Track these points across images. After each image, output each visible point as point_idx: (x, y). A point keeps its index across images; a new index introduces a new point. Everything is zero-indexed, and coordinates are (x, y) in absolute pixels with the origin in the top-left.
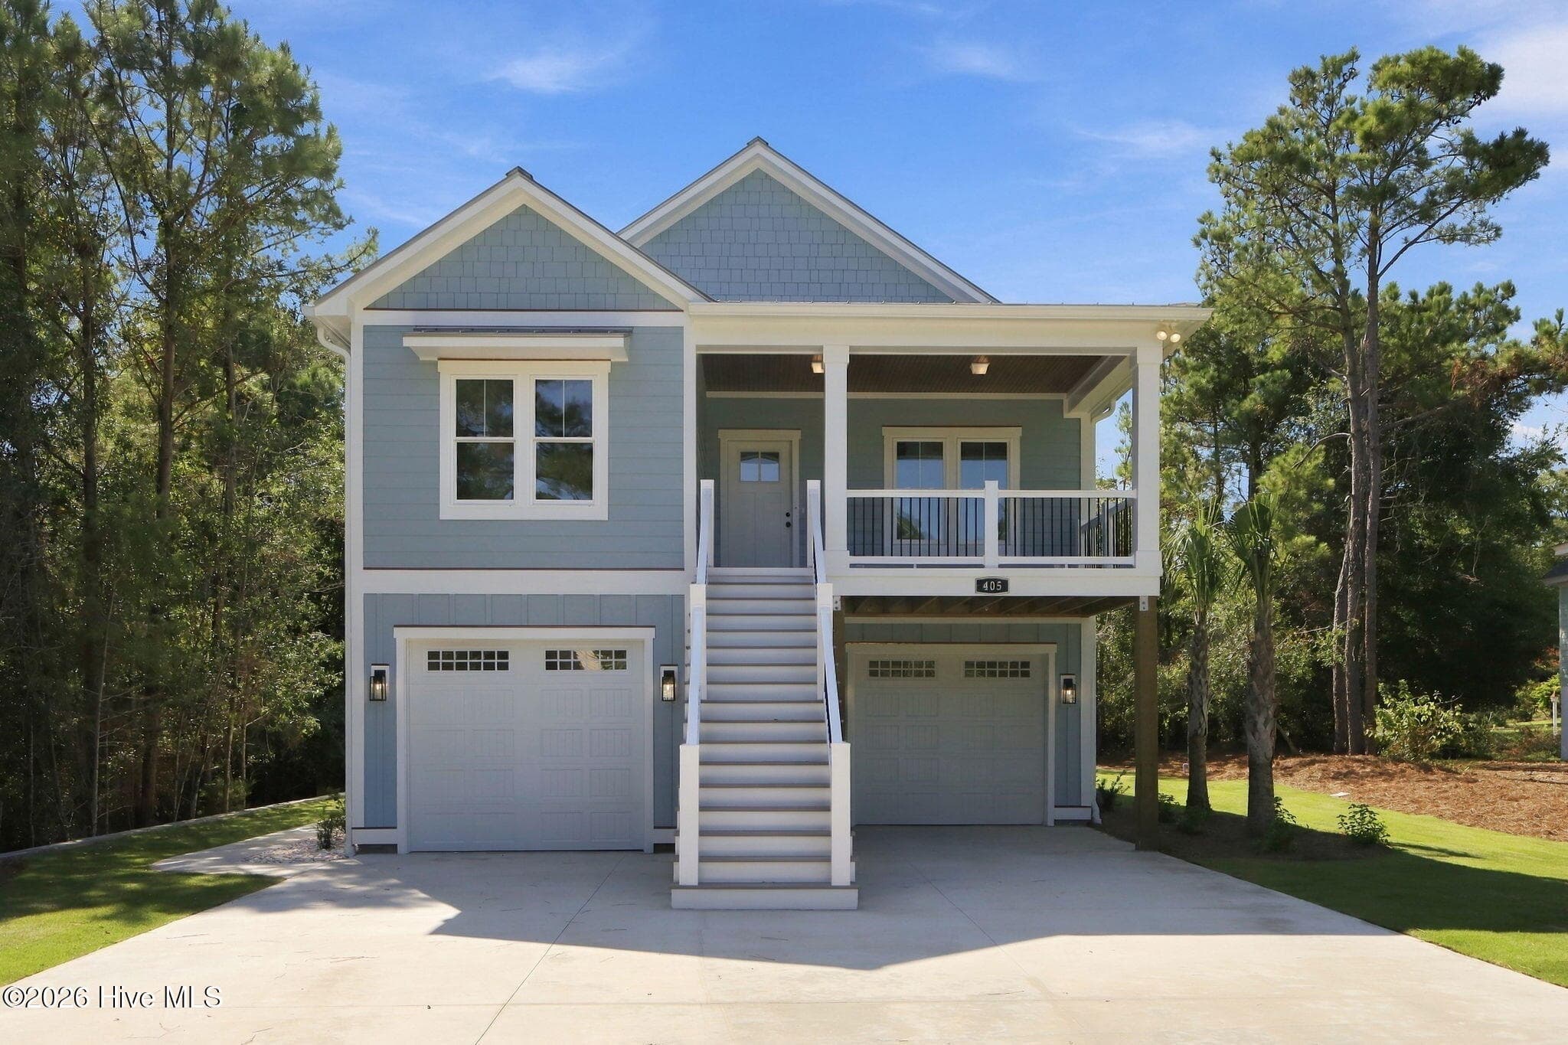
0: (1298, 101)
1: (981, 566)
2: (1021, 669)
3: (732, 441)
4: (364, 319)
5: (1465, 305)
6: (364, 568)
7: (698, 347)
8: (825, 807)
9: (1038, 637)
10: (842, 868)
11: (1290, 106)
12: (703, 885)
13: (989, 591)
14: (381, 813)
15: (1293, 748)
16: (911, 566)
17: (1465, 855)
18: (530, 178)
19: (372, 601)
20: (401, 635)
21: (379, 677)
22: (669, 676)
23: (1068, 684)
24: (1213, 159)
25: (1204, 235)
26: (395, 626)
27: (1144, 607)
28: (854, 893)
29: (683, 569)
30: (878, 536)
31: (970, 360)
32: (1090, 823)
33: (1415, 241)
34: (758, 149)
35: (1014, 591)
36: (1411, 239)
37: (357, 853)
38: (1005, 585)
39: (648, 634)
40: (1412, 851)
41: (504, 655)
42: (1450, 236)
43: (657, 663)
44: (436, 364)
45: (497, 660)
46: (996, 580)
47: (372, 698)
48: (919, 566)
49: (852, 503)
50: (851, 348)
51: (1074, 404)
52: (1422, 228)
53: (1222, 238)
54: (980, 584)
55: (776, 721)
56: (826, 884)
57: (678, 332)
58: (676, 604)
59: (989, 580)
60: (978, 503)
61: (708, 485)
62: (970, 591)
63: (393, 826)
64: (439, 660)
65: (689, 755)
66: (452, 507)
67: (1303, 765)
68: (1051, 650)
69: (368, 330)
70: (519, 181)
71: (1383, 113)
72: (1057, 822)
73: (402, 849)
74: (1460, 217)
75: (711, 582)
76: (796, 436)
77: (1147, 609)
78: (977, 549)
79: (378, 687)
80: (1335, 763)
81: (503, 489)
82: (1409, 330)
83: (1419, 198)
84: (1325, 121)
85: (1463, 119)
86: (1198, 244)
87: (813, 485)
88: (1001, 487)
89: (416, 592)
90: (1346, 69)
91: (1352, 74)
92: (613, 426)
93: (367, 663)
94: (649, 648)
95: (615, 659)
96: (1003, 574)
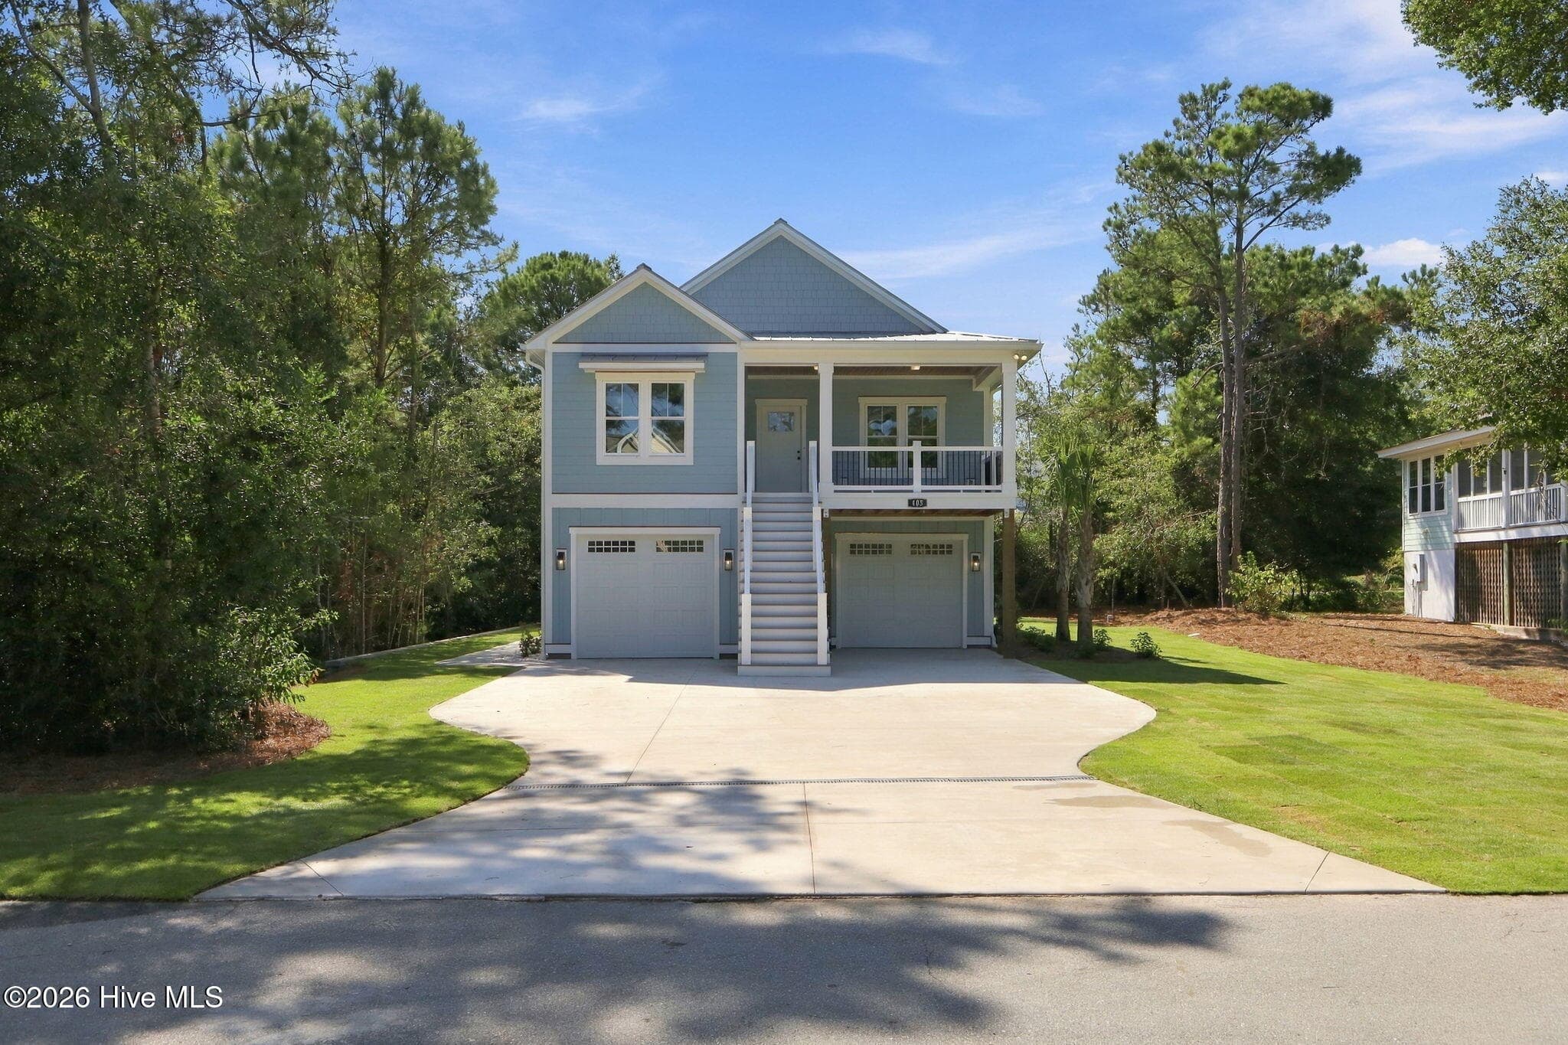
1: (912, 491)
2: (947, 549)
3: (764, 406)
4: (552, 349)
5: (1323, 262)
6: (552, 493)
7: (746, 364)
8: (815, 627)
9: (955, 529)
10: (823, 657)
12: (753, 664)
13: (915, 506)
14: (562, 635)
15: (1185, 602)
16: (869, 491)
17: (1198, 662)
18: (649, 269)
19: (557, 512)
20: (573, 531)
21: (561, 556)
22: (728, 557)
23: (976, 559)
24: (1120, 162)
25: (1109, 222)
26: (570, 527)
27: (1007, 515)
28: (829, 669)
29: (738, 494)
30: (856, 467)
32: (989, 647)
33: (1268, 226)
34: (781, 226)
35: (929, 506)
36: (1265, 224)
37: (547, 659)
38: (925, 502)
39: (716, 531)
40: (1171, 660)
41: (632, 543)
43: (722, 548)
44: (594, 376)
45: (628, 546)
46: (919, 500)
47: (557, 567)
48: (875, 492)
49: (835, 454)
50: (836, 363)
51: (978, 383)
52: (1272, 217)
54: (910, 502)
55: (790, 582)
56: (815, 665)
57: (734, 355)
58: (733, 514)
59: (916, 500)
60: (910, 454)
61: (751, 444)
62: (905, 506)
63: (569, 642)
64: (595, 547)
65: (746, 599)
66: (603, 458)
67: (1183, 615)
68: (965, 537)
69: (555, 354)
70: (643, 271)
72: (969, 646)
73: (573, 656)
74: (1303, 207)
75: (755, 501)
76: (805, 402)
78: (910, 481)
79: (561, 562)
80: (1203, 614)
81: (631, 446)
84: (1205, 132)
85: (1303, 136)
86: (1105, 229)
87: (813, 444)
89: (582, 506)
90: (1220, 94)
91: (1225, 98)
92: (696, 411)
93: (554, 548)
94: (717, 539)
95: (697, 546)
96: (924, 496)
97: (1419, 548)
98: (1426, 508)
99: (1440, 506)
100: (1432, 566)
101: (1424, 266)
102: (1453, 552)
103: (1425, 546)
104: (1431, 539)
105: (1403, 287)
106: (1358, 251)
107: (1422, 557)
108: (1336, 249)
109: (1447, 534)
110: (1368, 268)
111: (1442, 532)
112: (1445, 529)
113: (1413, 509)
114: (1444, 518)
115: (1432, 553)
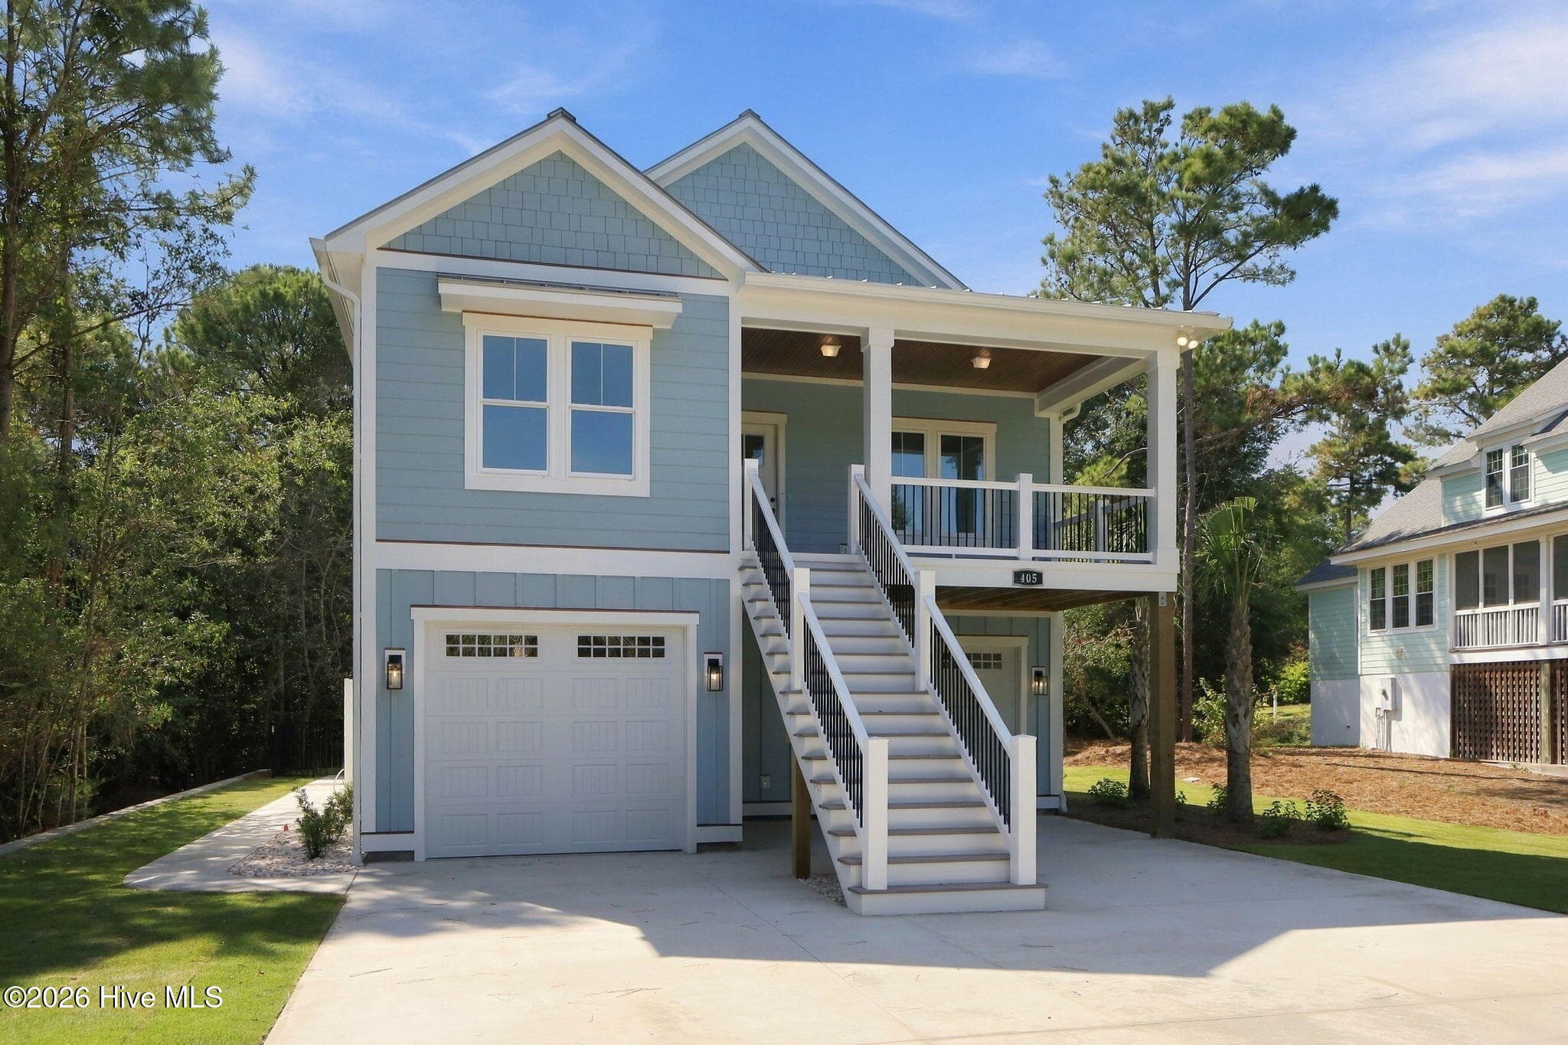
0: (1118, 140)
1: (1015, 558)
2: (995, 661)
4: (377, 260)
5: (1243, 338)
6: (377, 540)
7: (744, 320)
8: (980, 803)
9: (1010, 630)
11: (1110, 143)
13: (1025, 583)
16: (949, 556)
19: (386, 577)
20: (419, 616)
21: (395, 663)
22: (713, 666)
23: (1039, 676)
24: (1051, 186)
25: (1050, 255)
26: (412, 606)
27: (1162, 603)
28: (1041, 892)
29: (729, 552)
31: (974, 352)
32: (1057, 812)
33: (1223, 278)
34: (750, 122)
35: (1048, 584)
36: (1221, 275)
37: (368, 862)
38: (1040, 576)
39: (692, 621)
42: (1252, 276)
43: (701, 651)
44: (460, 316)
45: (525, 645)
46: (1031, 573)
47: (386, 684)
48: (958, 556)
49: (896, 490)
50: (897, 332)
52: (1231, 265)
53: (1071, 258)
54: (1018, 575)
55: (880, 713)
56: (1010, 885)
57: (724, 302)
58: (721, 590)
59: (1026, 572)
60: (1012, 496)
61: (752, 464)
62: (1007, 582)
63: (410, 829)
64: (455, 645)
66: (478, 475)
68: (1023, 643)
69: (382, 272)
70: (561, 123)
71: (1208, 158)
73: (419, 857)
74: (1263, 258)
76: (782, 420)
77: (1165, 605)
78: (1013, 542)
79: (395, 674)
81: (536, 458)
82: (1200, 357)
83: (1232, 236)
84: (1144, 160)
85: (1263, 172)
86: (1045, 262)
87: (857, 470)
88: (1034, 481)
89: (438, 567)
90: (1162, 115)
91: (1168, 121)
92: (654, 398)
93: (381, 648)
94: (692, 635)
95: (652, 647)
96: (1037, 566)
97: (1388, 671)
98: (1401, 621)
99: (1425, 618)
100: (1409, 689)
101: (1399, 336)
102: (1448, 676)
103: (1397, 668)
104: (1406, 661)
105: (1369, 359)
106: (1281, 329)
107: (1394, 682)
108: (1256, 325)
109: (1438, 654)
110: (1289, 349)
111: (1430, 651)
112: (1433, 647)
113: (1377, 622)
114: (1431, 635)
115: (1410, 677)
